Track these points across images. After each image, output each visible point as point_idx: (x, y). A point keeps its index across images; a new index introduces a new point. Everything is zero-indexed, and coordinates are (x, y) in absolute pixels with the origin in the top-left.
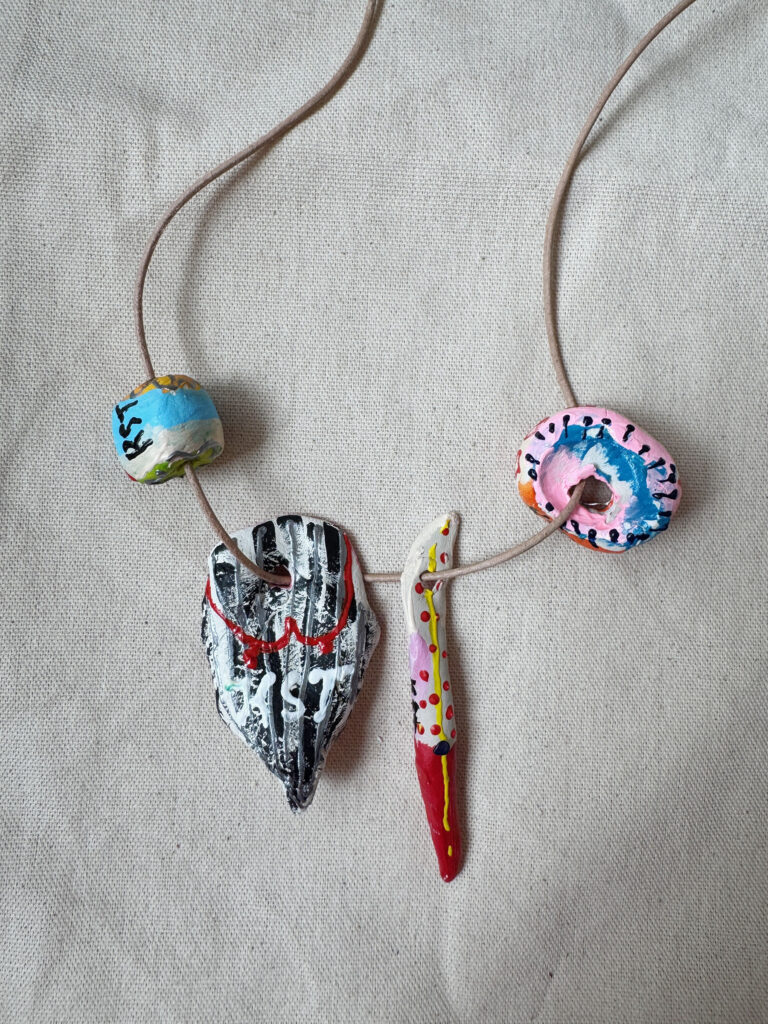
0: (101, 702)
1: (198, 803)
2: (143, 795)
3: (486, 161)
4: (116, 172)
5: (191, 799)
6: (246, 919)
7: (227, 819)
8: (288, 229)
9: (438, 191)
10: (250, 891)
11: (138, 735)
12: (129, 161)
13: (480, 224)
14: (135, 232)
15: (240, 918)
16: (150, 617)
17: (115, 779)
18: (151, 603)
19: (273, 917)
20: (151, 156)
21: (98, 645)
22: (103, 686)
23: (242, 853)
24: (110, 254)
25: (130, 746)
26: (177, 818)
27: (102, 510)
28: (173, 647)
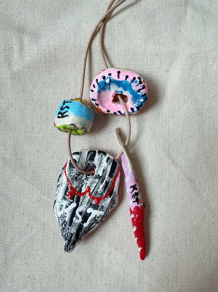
0: (7, 244)
1: (43, 280)
2: (23, 278)
3: (139, 47)
4: (10, 55)
5: (40, 279)
7: (53, 286)
8: (71, 73)
9: (123, 58)
11: (21, 255)
12: (14, 51)
13: (139, 69)
14: (17, 76)
16: (25, 212)
17: (12, 272)
18: (25, 207)
20: (22, 49)
21: (6, 223)
22: (8, 238)
24: (9, 83)
25: (18, 259)
26: (35, 286)
27: (7, 174)
28: (33, 223)
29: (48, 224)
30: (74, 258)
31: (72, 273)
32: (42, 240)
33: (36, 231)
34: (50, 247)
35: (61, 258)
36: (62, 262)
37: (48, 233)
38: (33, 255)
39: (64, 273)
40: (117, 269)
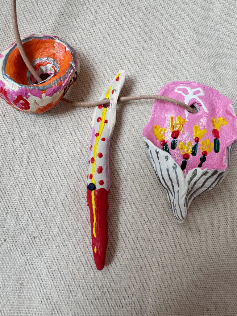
1: (20, 217)
5: (16, 214)
6: (39, 285)
7: (35, 227)
10: (43, 269)
15: (36, 284)
16: (7, 113)
19: (55, 284)
23: (41, 246)
26: (6, 224)
28: (17, 130)
29: (40, 136)
30: (72, 189)
31: (67, 211)
32: (27, 157)
33: (20, 143)
34: (37, 169)
35: (53, 187)
36: (54, 193)
37: (38, 149)
38: (10, 178)
39: (54, 209)
40: (132, 212)
